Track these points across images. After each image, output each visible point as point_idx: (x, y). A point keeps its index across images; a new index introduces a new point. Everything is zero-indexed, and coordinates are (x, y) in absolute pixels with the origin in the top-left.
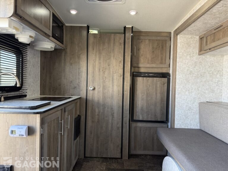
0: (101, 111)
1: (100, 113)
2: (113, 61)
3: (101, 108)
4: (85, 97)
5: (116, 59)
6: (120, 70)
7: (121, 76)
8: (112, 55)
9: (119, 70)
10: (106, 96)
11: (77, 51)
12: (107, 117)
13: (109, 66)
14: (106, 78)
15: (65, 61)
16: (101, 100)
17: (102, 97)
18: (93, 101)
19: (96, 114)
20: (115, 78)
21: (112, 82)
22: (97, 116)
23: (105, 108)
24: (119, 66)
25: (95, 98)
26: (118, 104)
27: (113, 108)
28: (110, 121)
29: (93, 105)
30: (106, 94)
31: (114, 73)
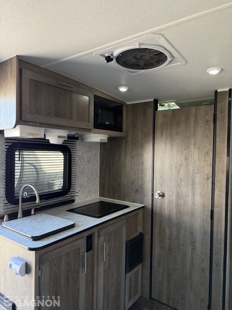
0: (175, 234)
1: (173, 237)
2: (194, 152)
3: (174, 228)
4: (150, 207)
5: (199, 149)
6: (206, 168)
7: (208, 178)
8: (192, 141)
9: (204, 168)
10: (182, 210)
11: (140, 139)
12: (183, 246)
13: (186, 160)
14: (181, 180)
15: (126, 152)
16: (174, 216)
17: (175, 211)
18: (161, 214)
19: (167, 237)
20: (197, 181)
21: (193, 188)
22: (168, 240)
23: (180, 230)
24: (205, 161)
25: (164, 211)
26: (203, 228)
27: (193, 232)
28: (189, 254)
29: (162, 222)
30: (182, 207)
31: (196, 172)
